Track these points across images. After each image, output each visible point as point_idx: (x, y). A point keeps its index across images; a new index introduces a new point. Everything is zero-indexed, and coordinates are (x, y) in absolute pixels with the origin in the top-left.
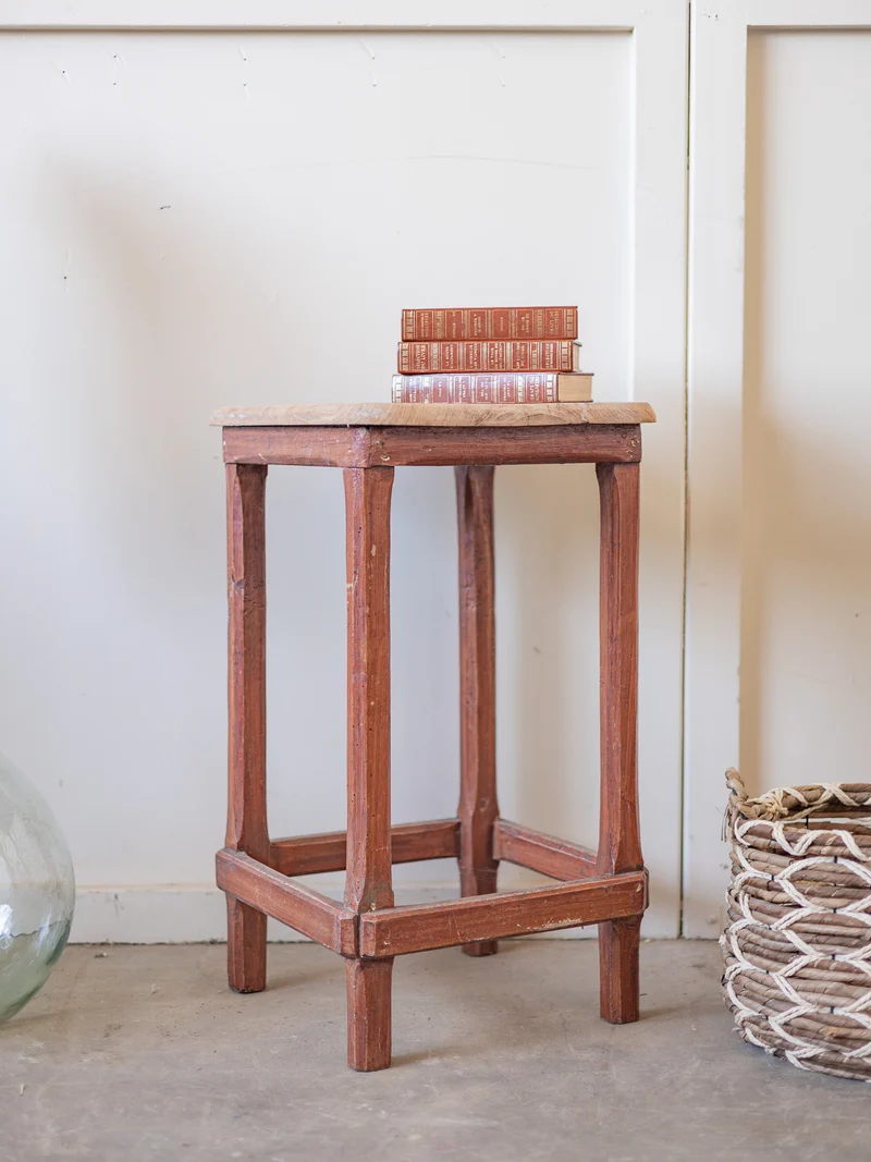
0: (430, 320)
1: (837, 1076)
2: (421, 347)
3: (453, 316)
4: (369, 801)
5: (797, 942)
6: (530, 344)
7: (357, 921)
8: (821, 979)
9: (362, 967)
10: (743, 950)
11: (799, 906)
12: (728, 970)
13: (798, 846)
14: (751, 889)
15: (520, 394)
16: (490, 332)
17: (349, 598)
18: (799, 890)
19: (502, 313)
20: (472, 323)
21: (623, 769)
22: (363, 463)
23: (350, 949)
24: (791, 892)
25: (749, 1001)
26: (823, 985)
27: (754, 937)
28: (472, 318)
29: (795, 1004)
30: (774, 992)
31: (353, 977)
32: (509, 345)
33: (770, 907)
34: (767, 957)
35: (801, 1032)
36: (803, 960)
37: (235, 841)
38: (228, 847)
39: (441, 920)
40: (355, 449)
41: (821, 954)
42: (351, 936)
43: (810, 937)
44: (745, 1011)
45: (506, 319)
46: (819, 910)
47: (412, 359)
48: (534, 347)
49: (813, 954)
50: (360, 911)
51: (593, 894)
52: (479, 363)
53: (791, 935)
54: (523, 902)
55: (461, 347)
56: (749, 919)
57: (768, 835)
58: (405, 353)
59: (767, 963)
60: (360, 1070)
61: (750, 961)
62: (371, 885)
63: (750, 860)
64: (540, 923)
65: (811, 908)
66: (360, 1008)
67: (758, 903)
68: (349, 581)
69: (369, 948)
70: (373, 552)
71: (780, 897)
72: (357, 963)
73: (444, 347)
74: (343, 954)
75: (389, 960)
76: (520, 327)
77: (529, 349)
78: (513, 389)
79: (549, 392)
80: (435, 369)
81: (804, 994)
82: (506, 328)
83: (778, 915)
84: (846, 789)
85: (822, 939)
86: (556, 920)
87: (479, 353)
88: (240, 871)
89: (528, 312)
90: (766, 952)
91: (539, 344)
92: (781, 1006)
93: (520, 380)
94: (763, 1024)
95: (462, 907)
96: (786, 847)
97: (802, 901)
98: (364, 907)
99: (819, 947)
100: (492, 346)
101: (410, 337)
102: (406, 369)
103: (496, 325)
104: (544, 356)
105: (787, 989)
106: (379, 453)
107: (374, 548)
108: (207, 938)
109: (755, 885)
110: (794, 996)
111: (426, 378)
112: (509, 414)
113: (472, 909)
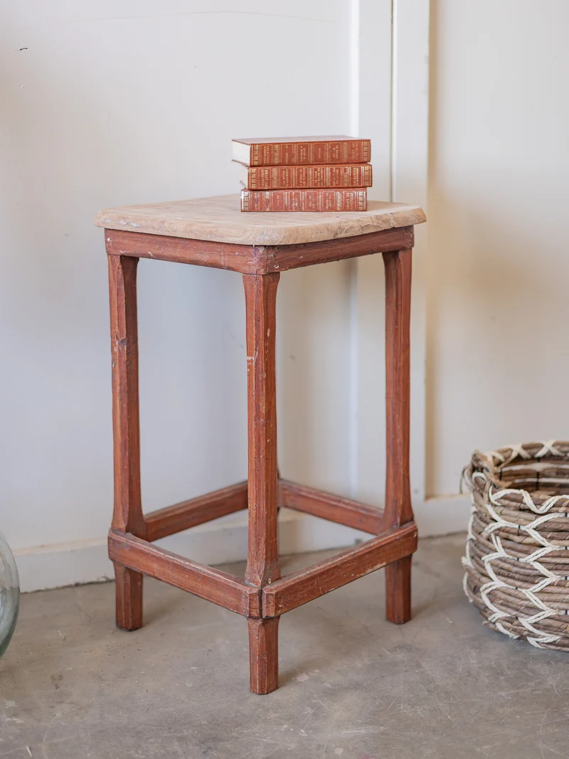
0: (270, 151)
1: (565, 651)
2: (264, 171)
3: (287, 147)
4: (267, 510)
5: (542, 569)
6: (342, 167)
7: (261, 592)
8: (560, 593)
9: (263, 624)
10: (498, 574)
11: (542, 547)
12: (484, 586)
13: (542, 508)
14: (502, 534)
15: (339, 205)
16: (311, 159)
17: (249, 367)
18: (543, 536)
19: (320, 145)
20: (299, 153)
22: (262, 271)
23: (255, 613)
24: (537, 537)
25: (504, 608)
26: (561, 597)
27: (507, 566)
28: (299, 149)
29: (542, 610)
30: (526, 603)
31: (256, 633)
32: (328, 169)
33: (520, 547)
34: (518, 580)
35: (546, 628)
36: (547, 581)
37: (123, 526)
38: (114, 529)
39: (311, 582)
40: (254, 263)
41: (559, 576)
42: (256, 604)
43: (551, 567)
44: (498, 614)
45: (323, 150)
46: (557, 548)
47: (259, 179)
48: (345, 170)
49: (553, 577)
50: (263, 586)
51: (392, 545)
52: (306, 182)
53: (538, 566)
54: (355, 559)
55: (294, 170)
56: (501, 553)
57: (521, 501)
58: (254, 176)
59: (518, 583)
60: (262, 693)
61: (505, 582)
62: (268, 567)
63: (501, 514)
64: (365, 570)
65: (550, 547)
66: (261, 653)
67: (508, 543)
68: (249, 354)
69: (269, 611)
70: (268, 335)
71: (528, 540)
72: (260, 622)
73: (282, 170)
74: (250, 617)
75: (278, 617)
76: (332, 155)
77: (342, 171)
78: (333, 201)
79: (360, 204)
80: (275, 187)
81: (548, 604)
82: (322, 156)
83: (527, 553)
84: (525, 448)
85: (560, 567)
86: (372, 566)
87: (306, 175)
88: (133, 549)
89: (337, 144)
90: (517, 576)
91: (349, 168)
92: (531, 612)
93: (339, 195)
94: (516, 622)
95: (322, 570)
96: (533, 508)
97: (544, 542)
98: (265, 583)
99: (557, 572)
100: (316, 170)
101: (256, 163)
102: (254, 187)
103: (316, 155)
104: (352, 176)
105: (536, 601)
106: (273, 264)
107: (269, 330)
109: (508, 532)
110: (541, 605)
111: (268, 193)
112: (352, 228)
113: (328, 570)
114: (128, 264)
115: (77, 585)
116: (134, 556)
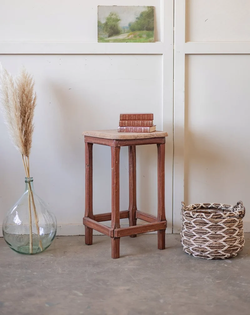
0: (125, 116)
1: (202, 258)
2: (124, 122)
3: (130, 115)
4: (116, 209)
5: (195, 234)
6: (145, 121)
7: (114, 230)
8: (199, 240)
9: (115, 239)
10: (185, 235)
11: (195, 227)
12: (182, 239)
13: (195, 216)
14: (186, 224)
15: (143, 131)
17: (112, 171)
18: (195, 224)
19: (139, 115)
21: (162, 202)
22: (115, 146)
23: (112, 236)
24: (193, 224)
25: (186, 245)
26: (199, 241)
27: (187, 233)
28: (133, 116)
29: (194, 245)
31: (113, 241)
32: (140, 121)
33: (190, 227)
35: (195, 250)
36: (196, 237)
37: (87, 215)
38: (85, 216)
39: (129, 230)
40: (113, 144)
42: (112, 233)
43: (197, 233)
44: (185, 247)
46: (199, 228)
47: (122, 123)
48: (145, 122)
49: (197, 236)
50: (114, 229)
51: (157, 225)
52: (135, 125)
53: (193, 232)
54: (144, 227)
55: (131, 122)
56: (186, 230)
57: (189, 214)
59: (189, 237)
60: (114, 258)
61: (186, 237)
62: (116, 224)
63: (186, 218)
64: (147, 231)
65: (197, 227)
66: (114, 247)
67: (187, 226)
68: (112, 168)
69: (116, 236)
70: (117, 162)
71: (191, 225)
72: (114, 238)
73: (128, 121)
74: (111, 237)
75: (119, 238)
76: (142, 118)
77: (144, 122)
78: (141, 130)
79: (148, 131)
80: (126, 126)
82: (140, 118)
83: (191, 229)
84: (204, 204)
85: (199, 233)
86: (150, 230)
87: (135, 123)
88: (88, 221)
89: (144, 115)
90: (189, 236)
91: (146, 121)
92: (192, 245)
93: (143, 128)
94: (188, 249)
96: (192, 216)
97: (196, 226)
98: (115, 228)
99: (199, 235)
100: (137, 121)
101: (122, 119)
102: (121, 125)
103: (138, 117)
104: (147, 123)
105: (193, 242)
106: (118, 144)
108: (78, 235)
109: (187, 223)
110: (194, 244)
111: (125, 127)
112: (141, 136)
113: (135, 228)
114: (90, 145)
115: (80, 235)
116: (88, 223)
